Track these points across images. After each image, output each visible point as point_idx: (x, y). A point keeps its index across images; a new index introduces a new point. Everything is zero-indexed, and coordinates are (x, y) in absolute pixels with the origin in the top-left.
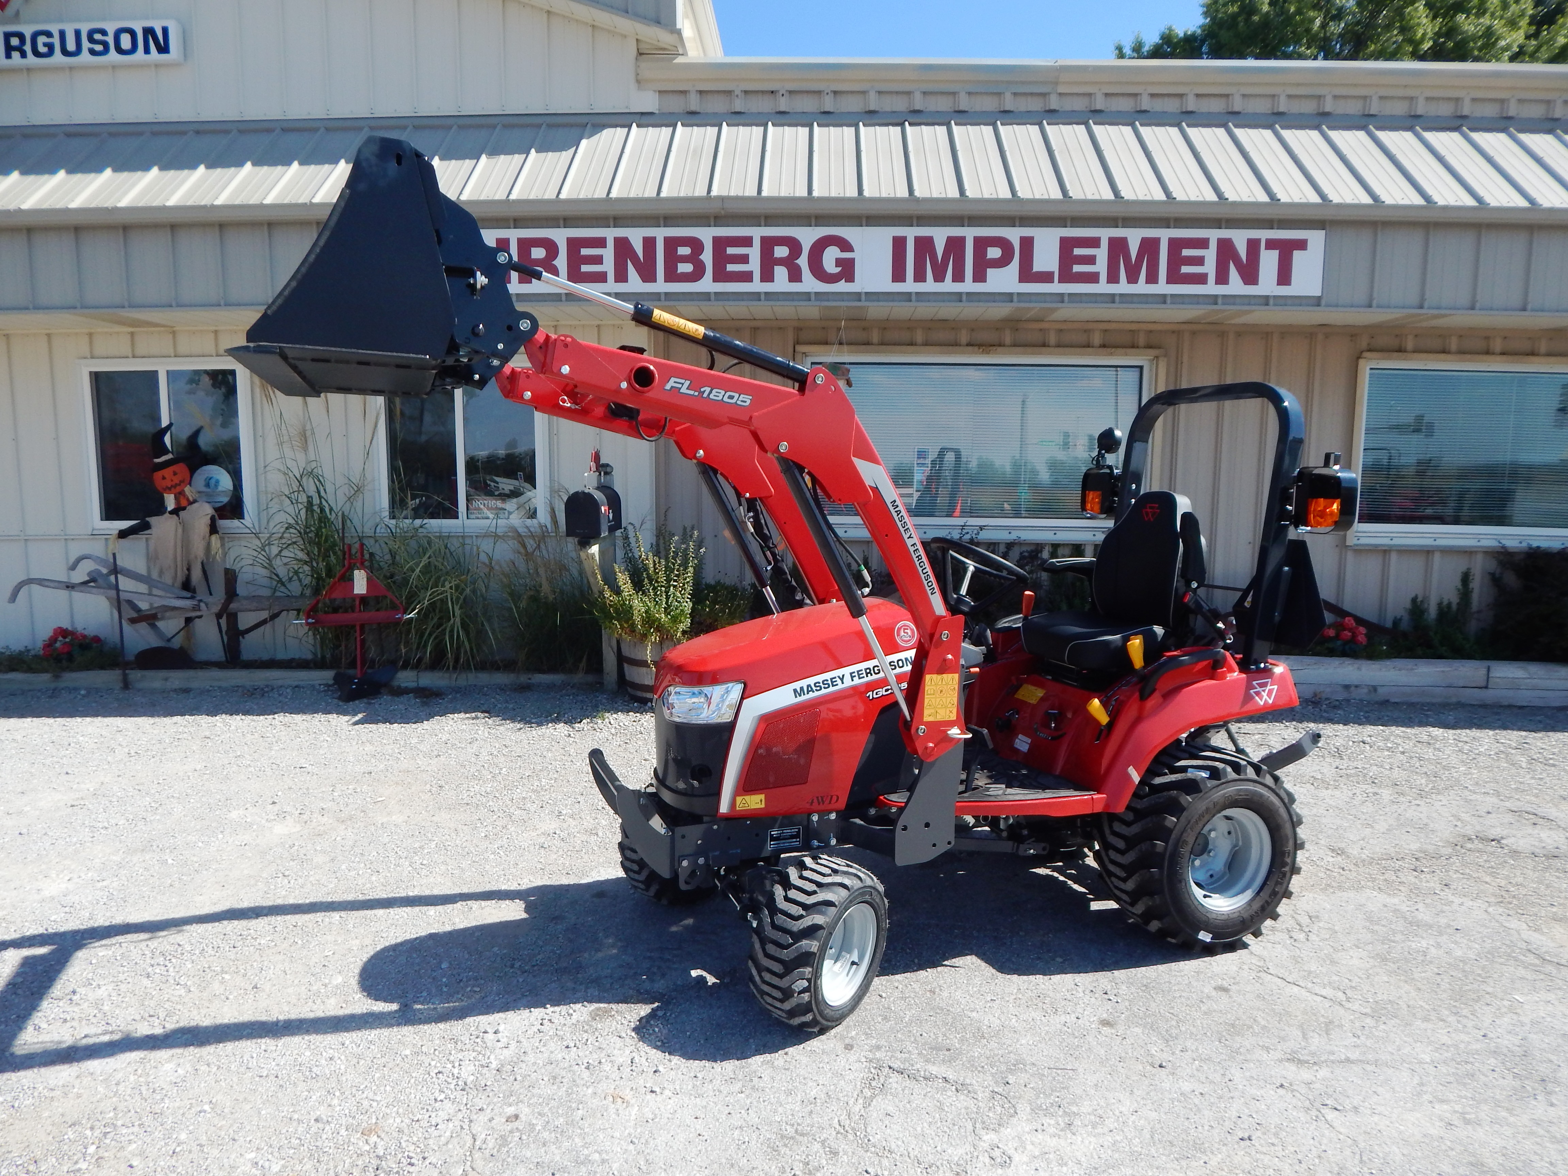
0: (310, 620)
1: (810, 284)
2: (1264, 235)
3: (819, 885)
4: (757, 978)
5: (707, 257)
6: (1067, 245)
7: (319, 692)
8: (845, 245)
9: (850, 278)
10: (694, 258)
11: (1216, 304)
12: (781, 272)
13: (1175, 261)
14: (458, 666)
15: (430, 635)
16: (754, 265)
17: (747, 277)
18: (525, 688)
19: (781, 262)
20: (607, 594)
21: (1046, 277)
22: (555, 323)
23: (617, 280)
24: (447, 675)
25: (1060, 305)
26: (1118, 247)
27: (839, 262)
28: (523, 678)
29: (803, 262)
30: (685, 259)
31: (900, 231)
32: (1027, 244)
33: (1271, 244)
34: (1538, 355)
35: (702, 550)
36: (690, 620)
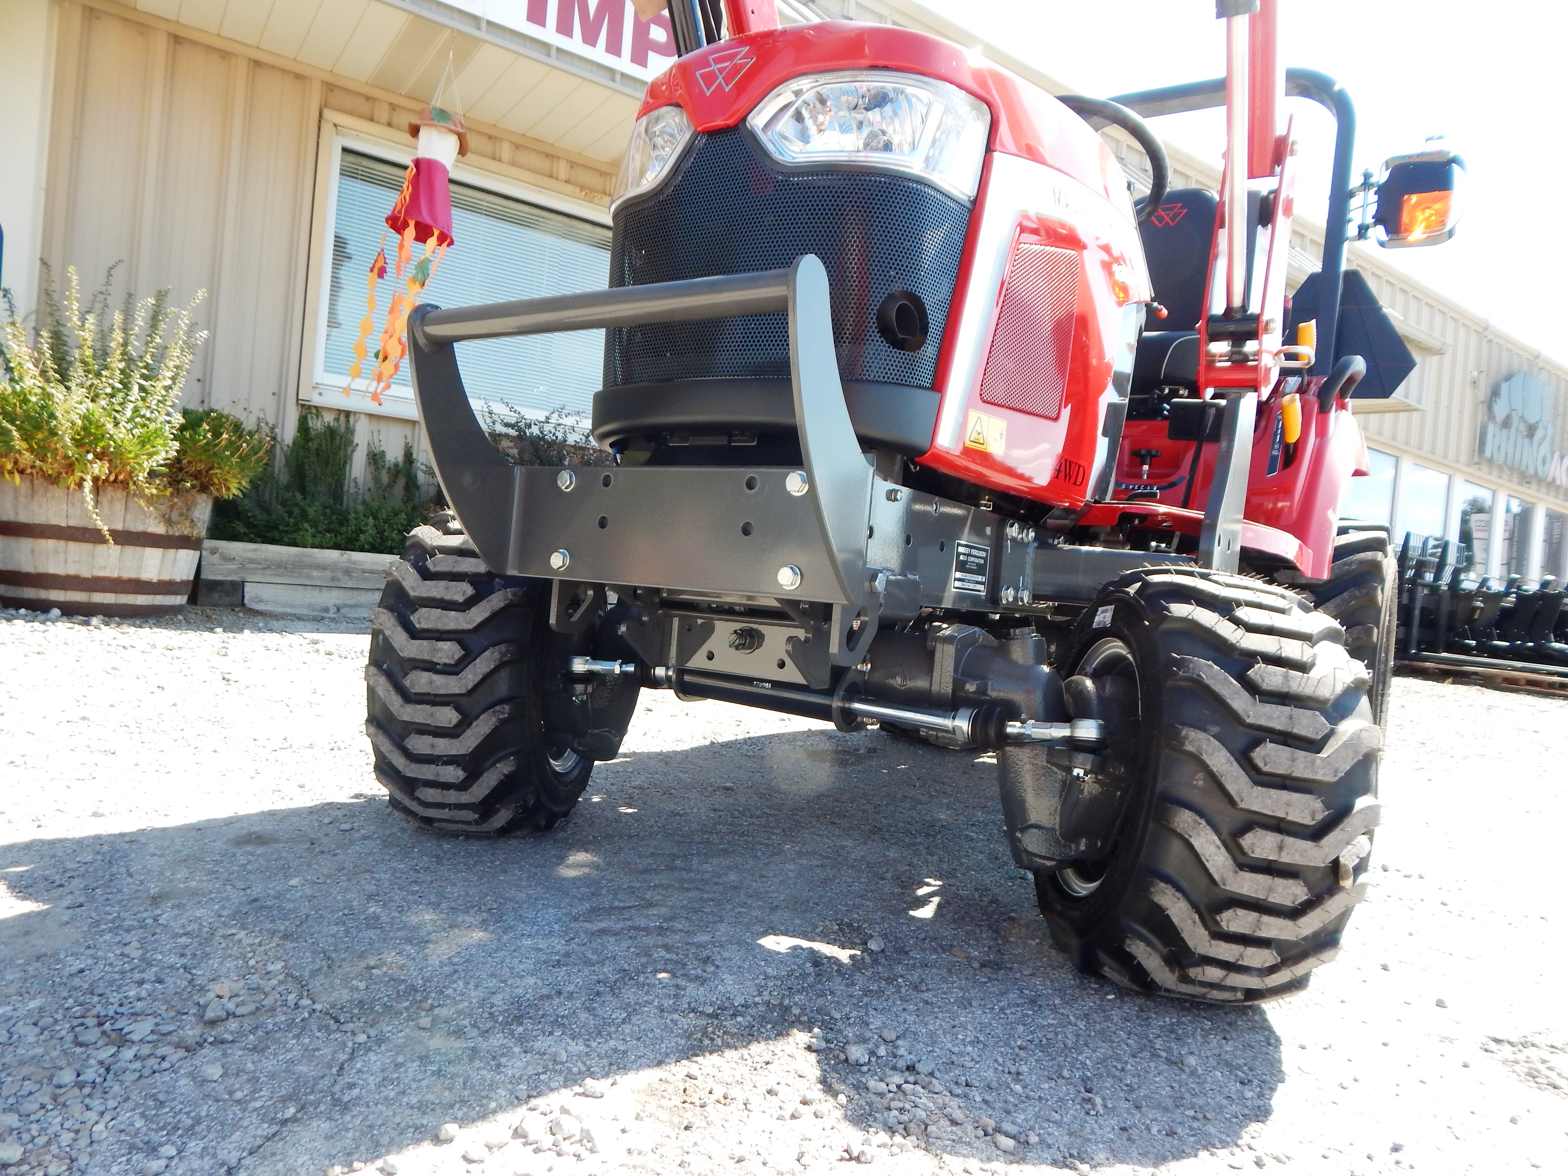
35: (205, 334)
36: (176, 445)
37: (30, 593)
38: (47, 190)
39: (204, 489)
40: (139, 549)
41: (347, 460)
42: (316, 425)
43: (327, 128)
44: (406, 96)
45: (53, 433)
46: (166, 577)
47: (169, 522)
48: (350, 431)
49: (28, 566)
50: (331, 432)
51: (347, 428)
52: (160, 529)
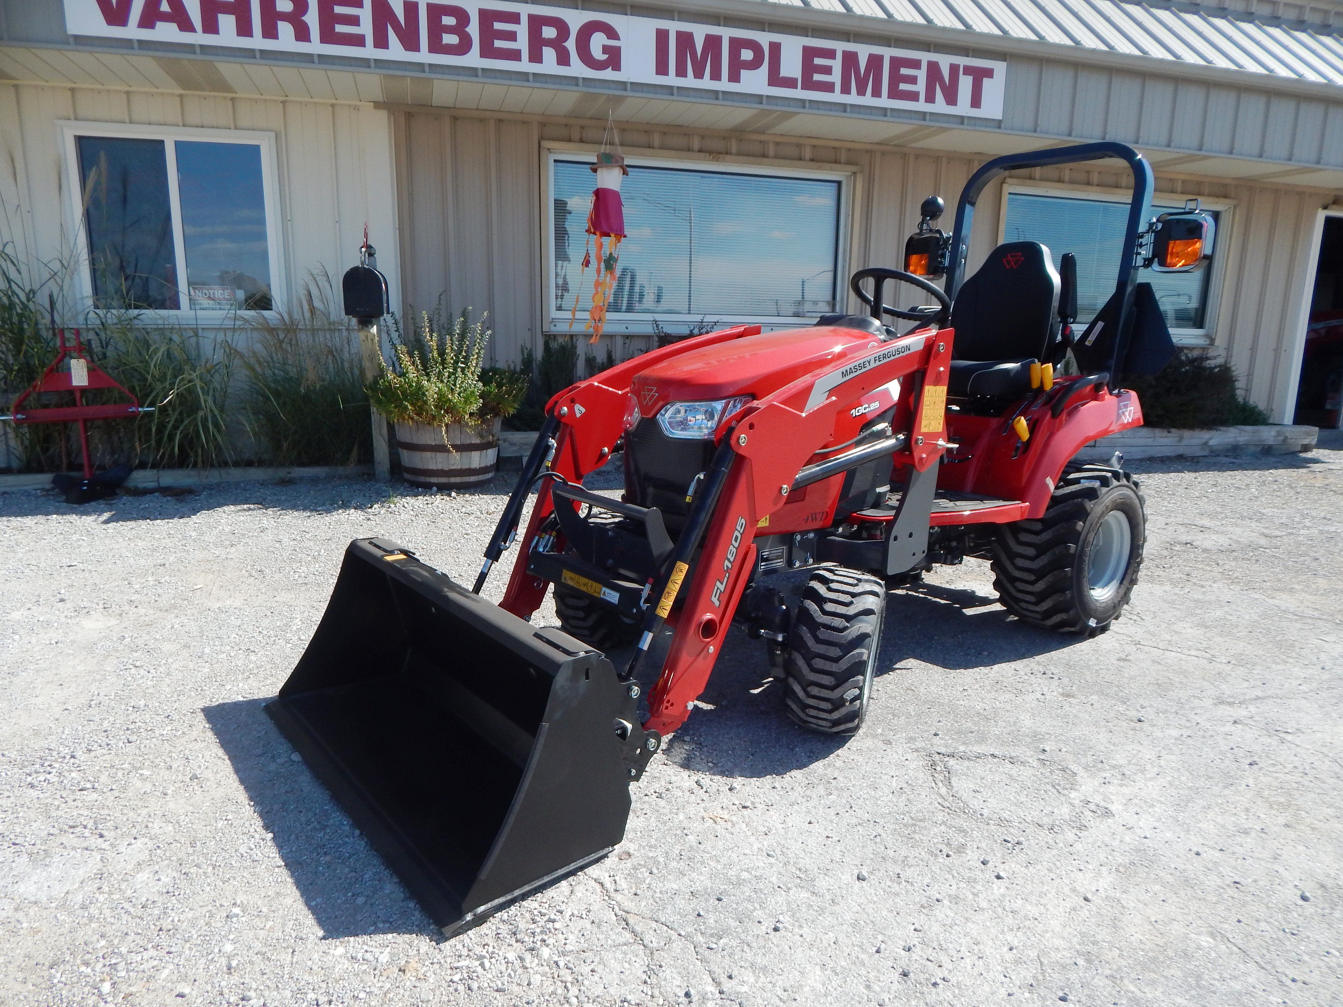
0: (19, 416)
1: (577, 68)
2: (963, 61)
3: (854, 595)
4: (801, 694)
5: (473, 29)
6: (809, 54)
7: (37, 497)
8: (611, 33)
9: (617, 67)
10: (460, 29)
11: (925, 120)
12: (549, 54)
13: (896, 78)
14: (208, 464)
15: (175, 427)
16: (522, 43)
17: (515, 55)
18: (285, 482)
19: (549, 43)
20: (390, 376)
21: (790, 83)
22: (284, 98)
23: (377, 45)
24: (193, 473)
25: (802, 110)
26: (850, 59)
27: (606, 49)
28: (282, 473)
29: (571, 44)
30: (450, 30)
31: (664, 24)
32: (775, 48)
33: (968, 70)
34: (1121, 187)
35: (489, 332)
36: (481, 401)
37: (422, 479)
38: (399, 229)
39: (496, 415)
40: (469, 453)
41: (574, 365)
42: (554, 345)
43: (544, 153)
44: (591, 118)
45: (425, 402)
46: (483, 465)
47: (482, 436)
48: (574, 347)
49: (420, 466)
50: (563, 348)
51: (572, 345)
52: (477, 441)
